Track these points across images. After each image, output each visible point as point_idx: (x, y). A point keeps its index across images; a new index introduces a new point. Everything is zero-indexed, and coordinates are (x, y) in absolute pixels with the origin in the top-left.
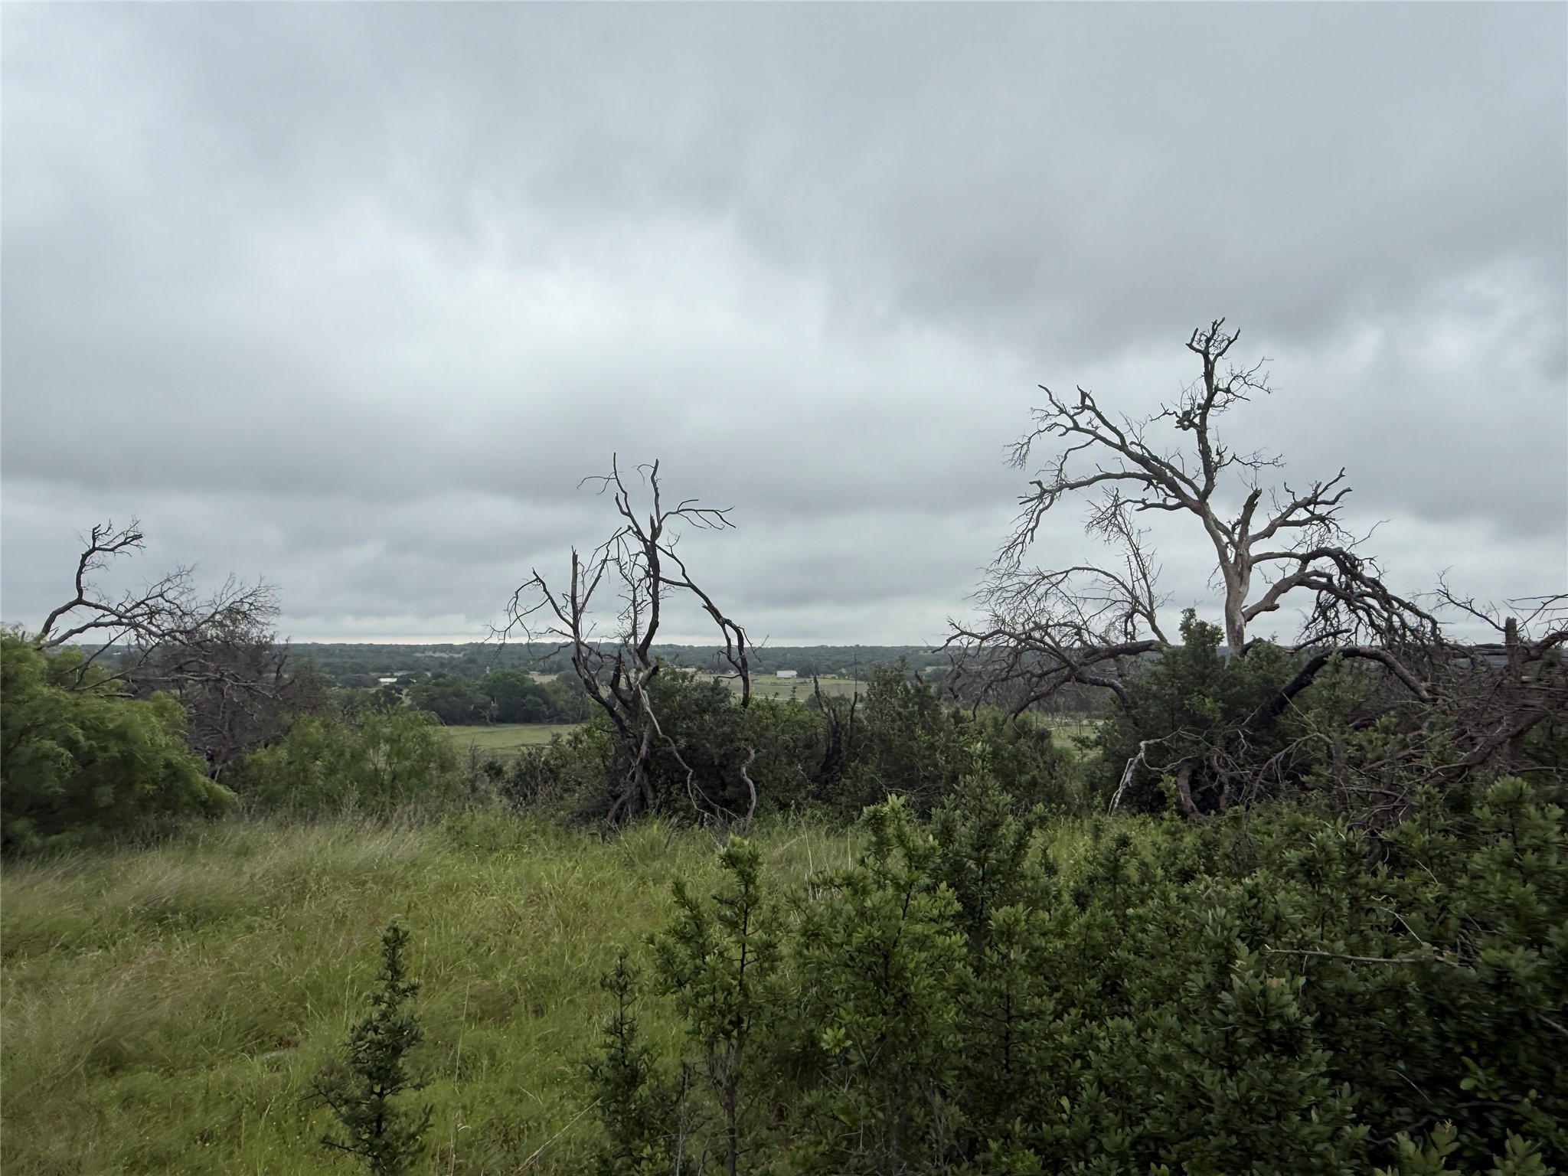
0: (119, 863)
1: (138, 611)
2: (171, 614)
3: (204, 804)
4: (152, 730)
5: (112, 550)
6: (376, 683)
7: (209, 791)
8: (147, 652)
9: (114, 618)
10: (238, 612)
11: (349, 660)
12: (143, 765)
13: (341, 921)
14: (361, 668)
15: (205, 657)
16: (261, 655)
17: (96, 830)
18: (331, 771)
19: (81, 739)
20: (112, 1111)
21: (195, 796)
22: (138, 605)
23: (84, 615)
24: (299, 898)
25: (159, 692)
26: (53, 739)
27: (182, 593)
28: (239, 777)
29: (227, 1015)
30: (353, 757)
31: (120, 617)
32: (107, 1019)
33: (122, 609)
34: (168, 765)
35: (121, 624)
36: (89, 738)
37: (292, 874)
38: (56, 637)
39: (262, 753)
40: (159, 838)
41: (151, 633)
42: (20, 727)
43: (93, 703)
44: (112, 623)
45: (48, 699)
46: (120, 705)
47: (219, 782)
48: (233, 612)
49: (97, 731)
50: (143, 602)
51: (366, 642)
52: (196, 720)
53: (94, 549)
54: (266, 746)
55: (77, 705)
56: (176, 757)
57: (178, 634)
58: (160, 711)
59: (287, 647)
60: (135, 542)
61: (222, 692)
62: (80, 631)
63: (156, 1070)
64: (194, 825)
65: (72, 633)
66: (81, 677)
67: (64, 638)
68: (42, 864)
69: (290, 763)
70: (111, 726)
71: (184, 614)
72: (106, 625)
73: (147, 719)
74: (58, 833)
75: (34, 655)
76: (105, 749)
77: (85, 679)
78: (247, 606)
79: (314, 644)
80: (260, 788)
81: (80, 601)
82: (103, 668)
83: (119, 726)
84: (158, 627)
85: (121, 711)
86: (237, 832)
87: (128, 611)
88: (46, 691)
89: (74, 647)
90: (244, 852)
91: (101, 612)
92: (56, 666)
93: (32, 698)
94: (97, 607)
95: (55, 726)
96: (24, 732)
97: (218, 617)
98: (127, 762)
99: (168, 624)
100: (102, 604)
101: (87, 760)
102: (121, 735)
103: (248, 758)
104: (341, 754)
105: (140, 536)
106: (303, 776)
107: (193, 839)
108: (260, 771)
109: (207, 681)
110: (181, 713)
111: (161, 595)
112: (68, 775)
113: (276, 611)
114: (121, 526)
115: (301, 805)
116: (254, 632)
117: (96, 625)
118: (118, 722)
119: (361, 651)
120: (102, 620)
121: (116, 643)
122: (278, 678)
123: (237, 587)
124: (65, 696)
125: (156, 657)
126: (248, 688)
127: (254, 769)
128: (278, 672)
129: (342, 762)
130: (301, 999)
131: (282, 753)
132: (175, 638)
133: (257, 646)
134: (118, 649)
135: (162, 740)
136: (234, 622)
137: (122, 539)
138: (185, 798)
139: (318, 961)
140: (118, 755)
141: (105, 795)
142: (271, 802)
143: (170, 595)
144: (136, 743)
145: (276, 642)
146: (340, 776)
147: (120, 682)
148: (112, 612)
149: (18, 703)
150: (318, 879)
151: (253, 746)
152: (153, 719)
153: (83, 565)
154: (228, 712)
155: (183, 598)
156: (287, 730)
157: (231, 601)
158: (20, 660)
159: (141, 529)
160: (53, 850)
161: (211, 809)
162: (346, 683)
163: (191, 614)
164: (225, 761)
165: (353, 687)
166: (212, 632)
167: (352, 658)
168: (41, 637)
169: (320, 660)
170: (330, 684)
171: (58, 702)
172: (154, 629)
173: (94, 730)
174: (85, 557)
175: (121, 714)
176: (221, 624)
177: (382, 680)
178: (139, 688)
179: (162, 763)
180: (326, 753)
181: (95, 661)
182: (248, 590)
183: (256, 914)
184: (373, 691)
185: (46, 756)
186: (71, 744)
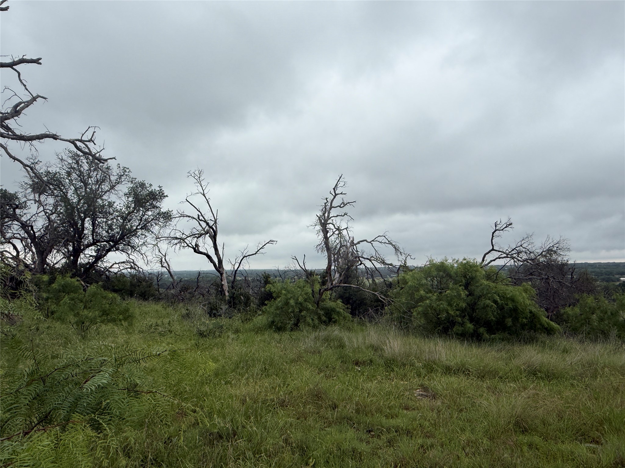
0: (517, 348)
1: (513, 252)
2: (526, 253)
3: (546, 329)
4: (523, 298)
5: (502, 230)
6: (618, 280)
7: (548, 324)
8: (519, 267)
9: (505, 255)
10: (552, 251)
11: (604, 270)
12: (521, 311)
13: (617, 390)
14: (611, 273)
15: (540, 269)
16: (563, 268)
17: (506, 335)
18: (601, 320)
19: (498, 300)
20: (525, 448)
21: (543, 326)
22: (513, 250)
23: (495, 254)
24: (594, 376)
25: (524, 283)
26: (489, 300)
27: (529, 245)
28: (559, 318)
29: (567, 422)
30: (612, 314)
31: (507, 255)
32: (519, 410)
33: (507, 252)
34: (531, 312)
35: (508, 257)
36: (501, 300)
37: (590, 364)
38: (486, 263)
39: (568, 310)
40: (531, 341)
41: (519, 260)
42: (479, 295)
43: (501, 287)
44: (505, 257)
45: (486, 285)
46: (511, 288)
47: (551, 320)
48: (550, 251)
49: (504, 298)
50: (515, 249)
51: (611, 261)
52: (540, 294)
53: (496, 230)
54: (569, 306)
55: (496, 288)
56: (534, 310)
57: (529, 261)
58: (526, 291)
59: (575, 264)
60: (509, 226)
61: (549, 283)
62: (494, 260)
63: (540, 437)
64: (543, 337)
65: (491, 261)
66: (496, 277)
67: (489, 263)
68: (490, 345)
69: (581, 315)
70: (508, 296)
71: (531, 252)
72: (503, 258)
73: (521, 293)
74: (495, 334)
75: (480, 269)
76: (507, 305)
77: (498, 278)
78: (556, 248)
79: (586, 263)
80: (569, 325)
81: (493, 250)
82: (503, 274)
83: (511, 296)
84: (521, 258)
85: (512, 290)
86: (563, 342)
87: (510, 252)
88: (485, 282)
89: (492, 266)
90: (565, 351)
91: (500, 253)
92: (487, 273)
93: (481, 285)
94: (499, 251)
95: (489, 295)
96: (480, 297)
97: (543, 253)
98: (515, 310)
99: (525, 257)
100: (500, 250)
101: (501, 308)
102: (513, 300)
103: (562, 311)
104: (606, 313)
105: (511, 224)
106: (588, 321)
107: (544, 343)
108: (568, 317)
109: (542, 279)
110: (534, 291)
111: (521, 246)
112: (495, 313)
113: (569, 250)
114: (505, 220)
115: (589, 334)
116: (560, 259)
117: (500, 258)
118: (510, 295)
119: (609, 266)
120: (501, 256)
121: (507, 264)
122: (572, 278)
123: (550, 241)
124: (492, 284)
125: (521, 270)
126: (560, 282)
127: (565, 316)
128: (572, 275)
129: (606, 316)
130: (601, 423)
131: (577, 310)
132: (528, 262)
133: (561, 264)
134: (507, 266)
135: (528, 302)
136: (551, 254)
137: (505, 226)
138: (539, 326)
139: (608, 407)
140: (512, 307)
141: (509, 322)
142: (574, 331)
143: (524, 246)
144: (518, 303)
145: (569, 262)
146: (606, 322)
147: (510, 279)
148: (504, 253)
149: (477, 286)
150: (603, 368)
151: (564, 306)
152: (524, 294)
153: (493, 236)
154: (552, 292)
155: (530, 246)
156: (578, 301)
157: (549, 246)
158: (476, 271)
159: (512, 221)
160: (493, 341)
161: (549, 331)
162: (603, 280)
163: (533, 253)
164: (552, 312)
165: (607, 281)
166: (542, 259)
167: (605, 268)
168: (482, 263)
169: (590, 270)
170: (596, 281)
171: (489, 286)
172: (520, 259)
173: (503, 297)
174: (493, 233)
175: (511, 292)
176: (545, 256)
177: (622, 279)
178: (517, 282)
179: (528, 311)
180: (598, 312)
181: (500, 272)
182: (555, 242)
183: (574, 379)
184: (618, 283)
185: (488, 306)
186: (495, 302)
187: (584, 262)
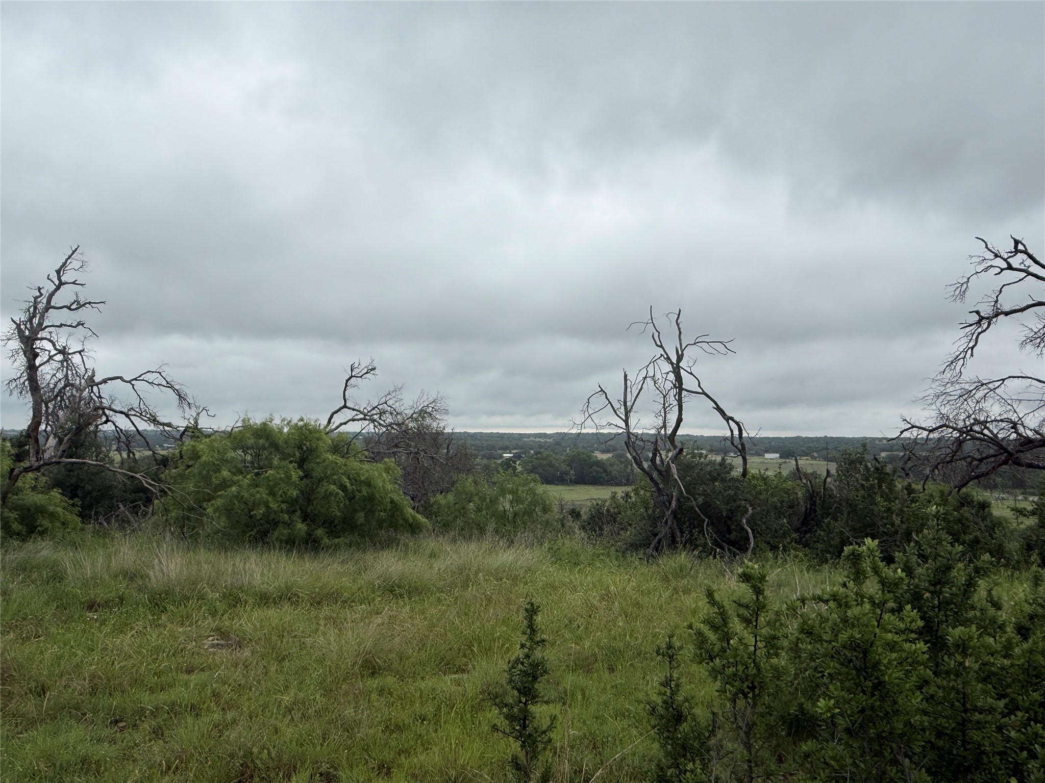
0: (369, 557)
1: (374, 412)
2: (391, 413)
3: (411, 525)
4: (384, 481)
5: (361, 377)
6: (501, 457)
7: (414, 518)
8: (380, 436)
9: (362, 416)
10: (426, 412)
11: (486, 443)
12: (379, 501)
13: (489, 600)
14: (493, 448)
15: (409, 439)
16: (438, 439)
17: (356, 538)
18: (479, 510)
19: (348, 485)
20: (374, 696)
21: (406, 520)
22: (374, 409)
23: (347, 414)
24: (465, 586)
25: (386, 460)
26: (334, 484)
27: (396, 402)
28: (428, 510)
29: (431, 649)
30: (491, 501)
31: (365, 415)
32: (369, 644)
33: (366, 411)
34: (392, 502)
35: (365, 419)
36: (352, 485)
37: (461, 570)
38: (333, 427)
39: (439, 497)
40: (388, 544)
41: (380, 424)
42: (319, 477)
43: (354, 464)
44: (361, 419)
45: (332, 462)
46: (367, 466)
47: (418, 512)
48: (423, 413)
49: (356, 481)
50: (376, 407)
51: (495, 431)
52: (406, 476)
53: (352, 376)
54: (441, 493)
55: (346, 465)
56: (396, 497)
57: (394, 426)
58: (387, 470)
59: (452, 433)
60: (372, 372)
61: (418, 459)
62: (345, 423)
63: (395, 677)
64: (404, 538)
65: (341, 424)
66: (348, 449)
67: (338, 427)
68: (331, 555)
69: (455, 504)
70: (363, 478)
71: (397, 414)
72: (358, 420)
73: (381, 474)
74: (339, 537)
75: (325, 436)
76: (360, 491)
77: (350, 451)
78: (431, 409)
79: (465, 433)
80: (439, 519)
81: (345, 406)
82: (359, 445)
83: (367, 478)
84: (384, 421)
85: (368, 470)
86: (430, 544)
87: (369, 412)
88: (330, 457)
89: (340, 433)
90: (433, 555)
91: (355, 412)
92: (335, 443)
93: (324, 461)
94: (353, 410)
95: (335, 477)
96: (320, 480)
97: (414, 415)
98: (371, 498)
99: (389, 419)
100: (356, 408)
101: (351, 498)
102: (368, 483)
103: (432, 500)
104: (485, 499)
105: (374, 369)
106: (463, 512)
107: (406, 546)
108: (439, 508)
109: (410, 453)
110: (399, 472)
111: (386, 403)
112: (342, 505)
113: (447, 412)
114: (365, 363)
115: (462, 529)
116: (435, 425)
117: (353, 420)
118: (367, 475)
119: (492, 437)
120: (356, 417)
121: (363, 431)
122: (448, 452)
123: (425, 397)
124: (340, 461)
125: (383, 439)
126: (432, 458)
127: (435, 507)
128: (448, 449)
129: (484, 504)
130: (470, 647)
131: (451, 497)
132: (393, 428)
133: (436, 433)
134: (363, 435)
135: (389, 487)
136: (423, 418)
137: (365, 370)
138: (401, 522)
139: (478, 624)
140: (366, 494)
141: (360, 517)
142: (446, 527)
143: (390, 403)
144: (375, 488)
145: (446, 431)
146: (484, 512)
147: (366, 453)
148: (361, 413)
149: (318, 463)
150: (476, 574)
151: (434, 493)
152: (384, 475)
153: (346, 386)
154: (422, 472)
155: (397, 405)
156: (453, 483)
157: (422, 406)
158: (318, 439)
159: (375, 364)
160: (337, 547)
161: (414, 529)
162: (484, 457)
163: (400, 414)
164: (419, 501)
165: (488, 459)
166: (411, 425)
167: (487, 441)
168: (326, 427)
169: (469, 442)
170: (476, 456)
171: (336, 463)
172: (382, 422)
173: (354, 480)
174: (347, 381)
175: (368, 471)
176: (417, 420)
177: (505, 455)
178: (375, 458)
179: (388, 500)
180: (476, 499)
181: (354, 441)
182: (431, 400)
183: (442, 592)
184: (499, 461)
185: (331, 494)
186: (343, 488)
187: (462, 431)
